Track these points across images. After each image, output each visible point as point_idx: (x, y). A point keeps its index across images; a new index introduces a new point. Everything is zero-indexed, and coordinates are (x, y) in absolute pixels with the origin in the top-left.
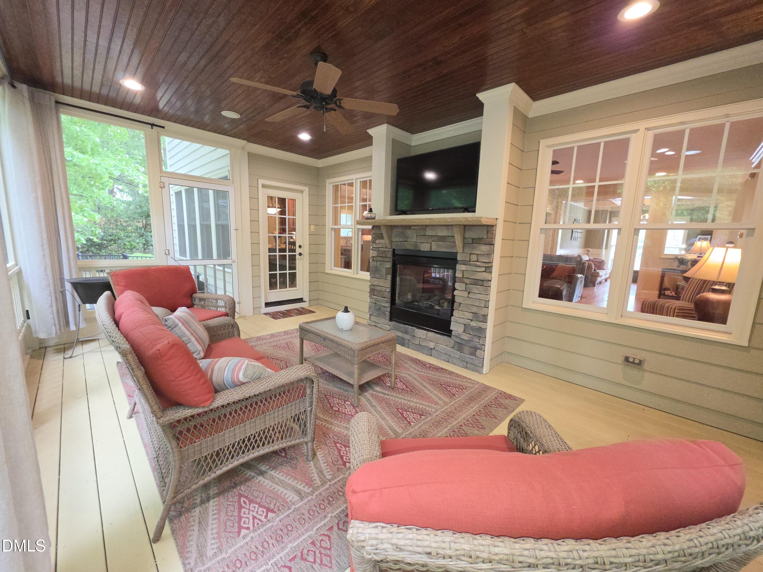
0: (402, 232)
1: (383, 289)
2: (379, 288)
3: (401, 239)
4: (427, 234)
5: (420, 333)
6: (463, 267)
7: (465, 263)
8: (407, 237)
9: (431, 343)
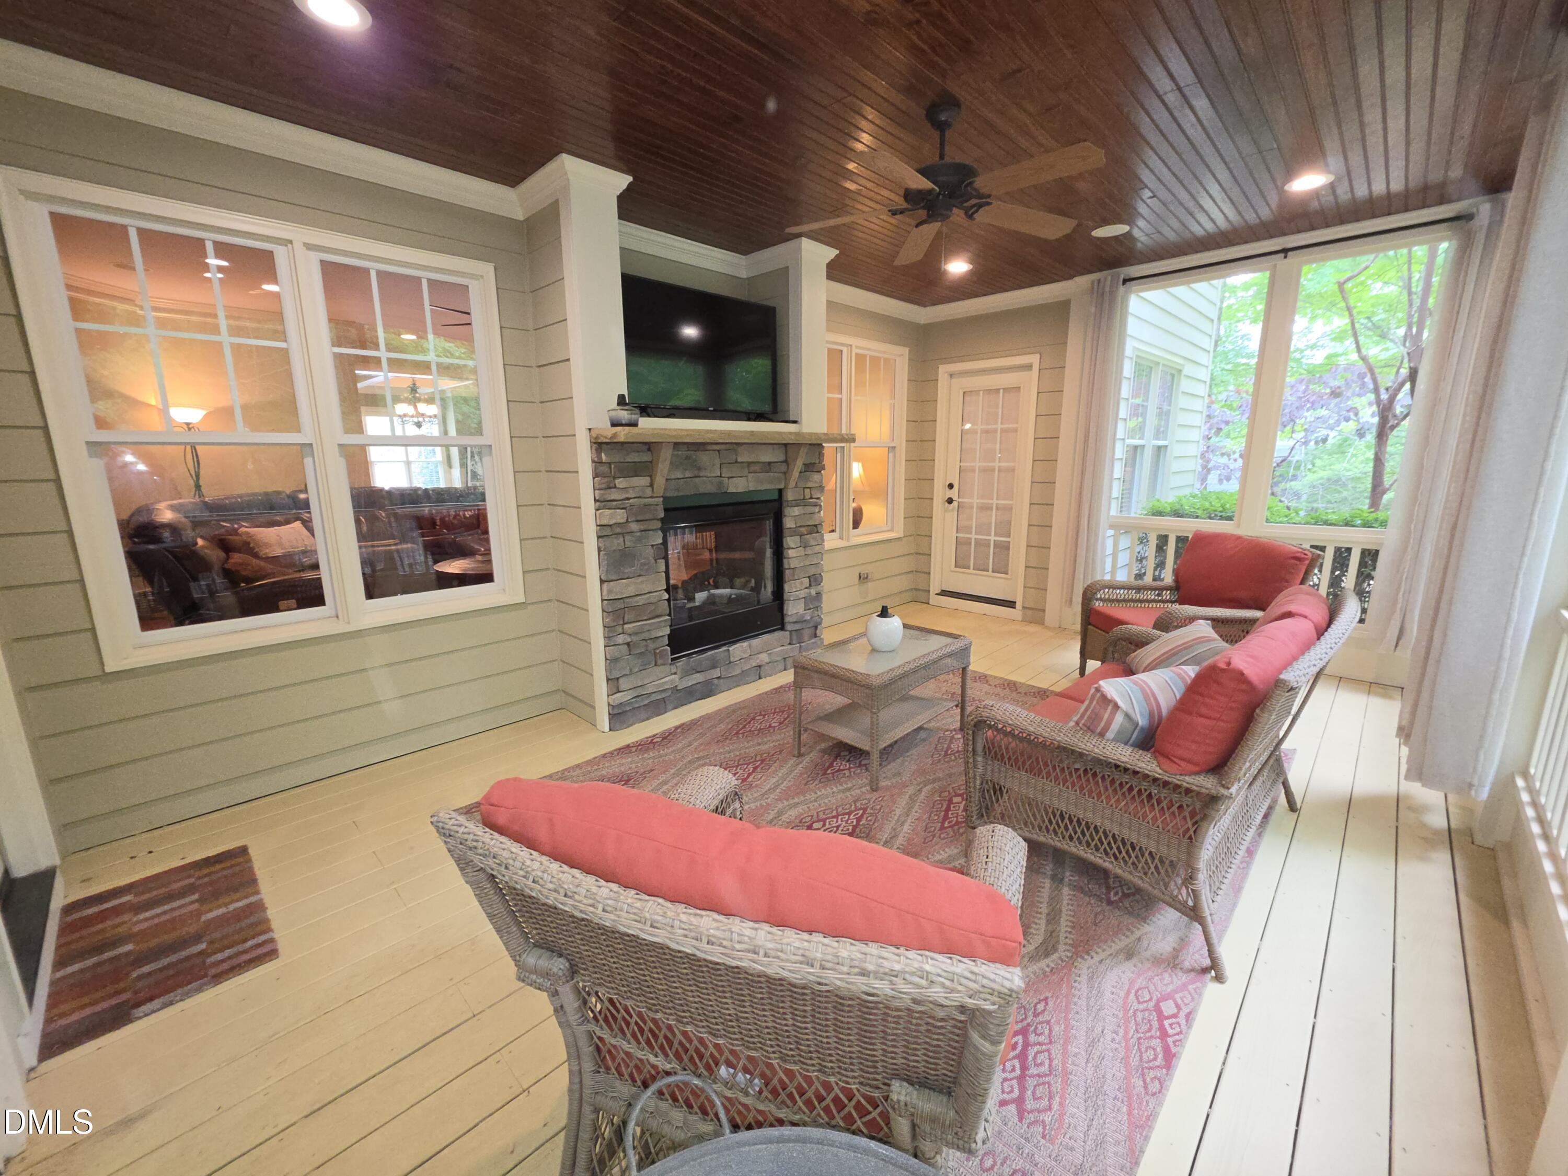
0: (687, 458)
1: (654, 597)
2: (641, 601)
3: (688, 474)
4: (739, 460)
5: (739, 650)
6: (796, 511)
7: (796, 503)
8: (700, 469)
9: (760, 656)
